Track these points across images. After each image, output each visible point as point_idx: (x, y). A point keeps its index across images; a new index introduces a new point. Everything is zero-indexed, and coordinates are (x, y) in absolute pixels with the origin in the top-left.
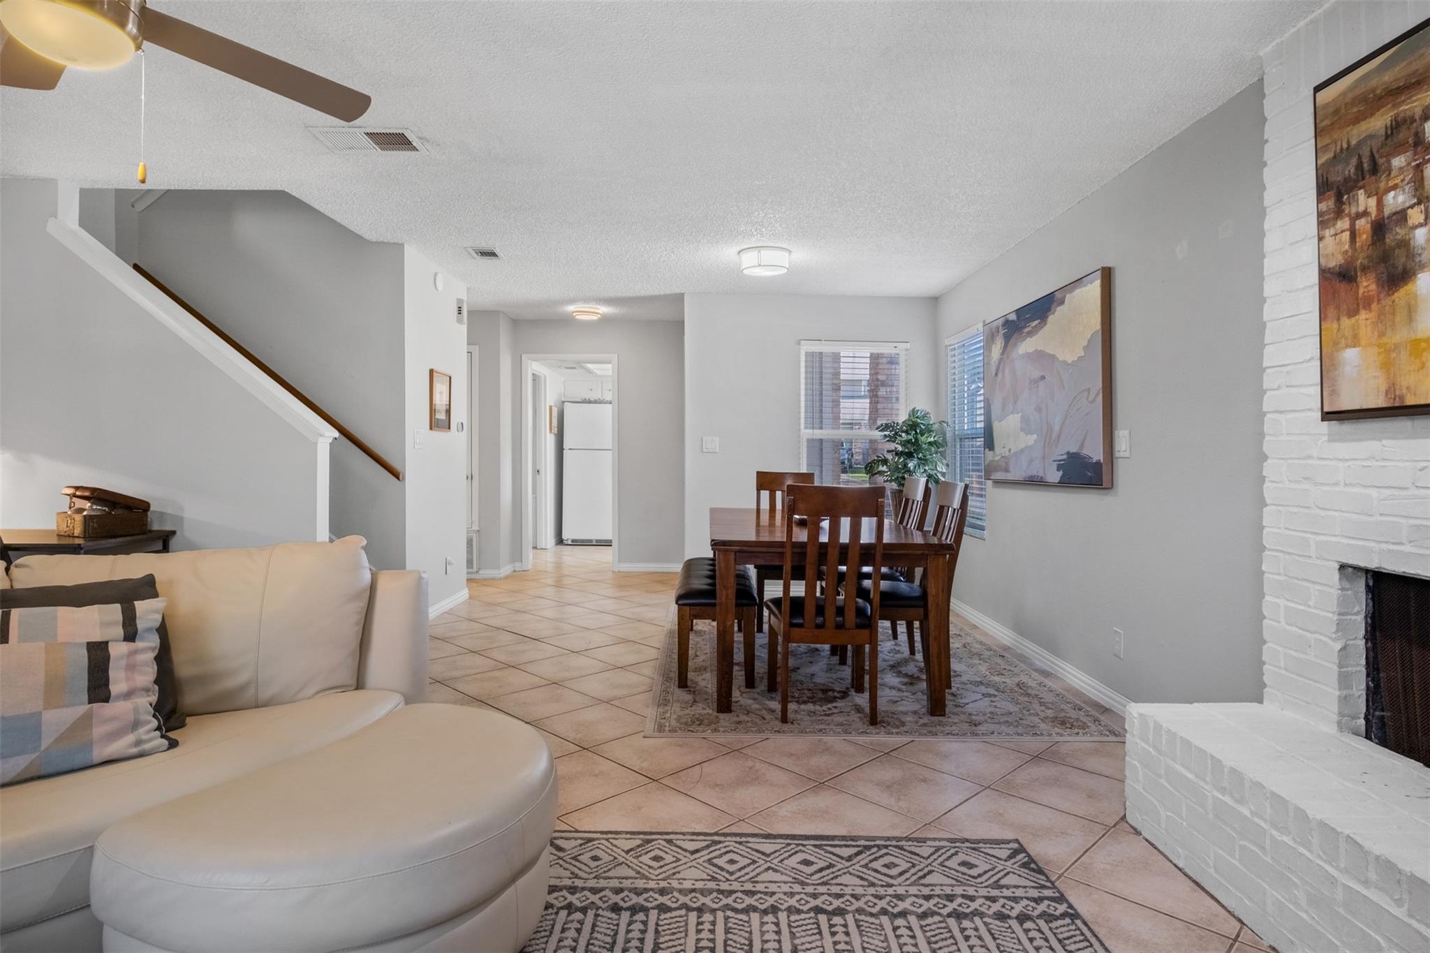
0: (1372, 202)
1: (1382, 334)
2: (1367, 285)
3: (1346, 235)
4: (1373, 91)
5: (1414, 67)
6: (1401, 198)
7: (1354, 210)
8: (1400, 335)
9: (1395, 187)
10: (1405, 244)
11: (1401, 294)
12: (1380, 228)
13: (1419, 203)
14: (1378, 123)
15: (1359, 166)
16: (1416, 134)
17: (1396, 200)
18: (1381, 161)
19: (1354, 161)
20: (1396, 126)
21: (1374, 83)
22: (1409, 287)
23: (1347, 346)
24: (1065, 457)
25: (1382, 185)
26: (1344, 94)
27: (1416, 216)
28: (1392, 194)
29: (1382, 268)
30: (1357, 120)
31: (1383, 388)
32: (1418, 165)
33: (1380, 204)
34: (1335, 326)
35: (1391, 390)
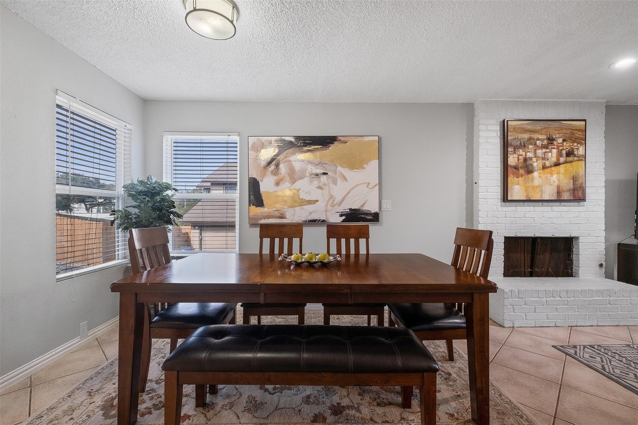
0: (524, 153)
1: (525, 183)
2: (522, 171)
3: (517, 159)
4: (525, 128)
5: (535, 128)
6: (531, 155)
7: (519, 153)
8: (530, 184)
9: (530, 152)
10: (532, 165)
11: (530, 175)
12: (525, 160)
13: (535, 157)
14: (526, 136)
15: (521, 144)
16: (535, 142)
17: (530, 155)
18: (526, 145)
19: (519, 142)
20: (530, 139)
21: (525, 126)
22: (532, 174)
23: (516, 185)
24: (348, 210)
25: (527, 150)
26: (517, 125)
27: (534, 159)
28: (529, 153)
29: (526, 169)
30: (520, 133)
31: (525, 195)
32: (535, 149)
33: (526, 155)
34: (513, 179)
35: (527, 196)
